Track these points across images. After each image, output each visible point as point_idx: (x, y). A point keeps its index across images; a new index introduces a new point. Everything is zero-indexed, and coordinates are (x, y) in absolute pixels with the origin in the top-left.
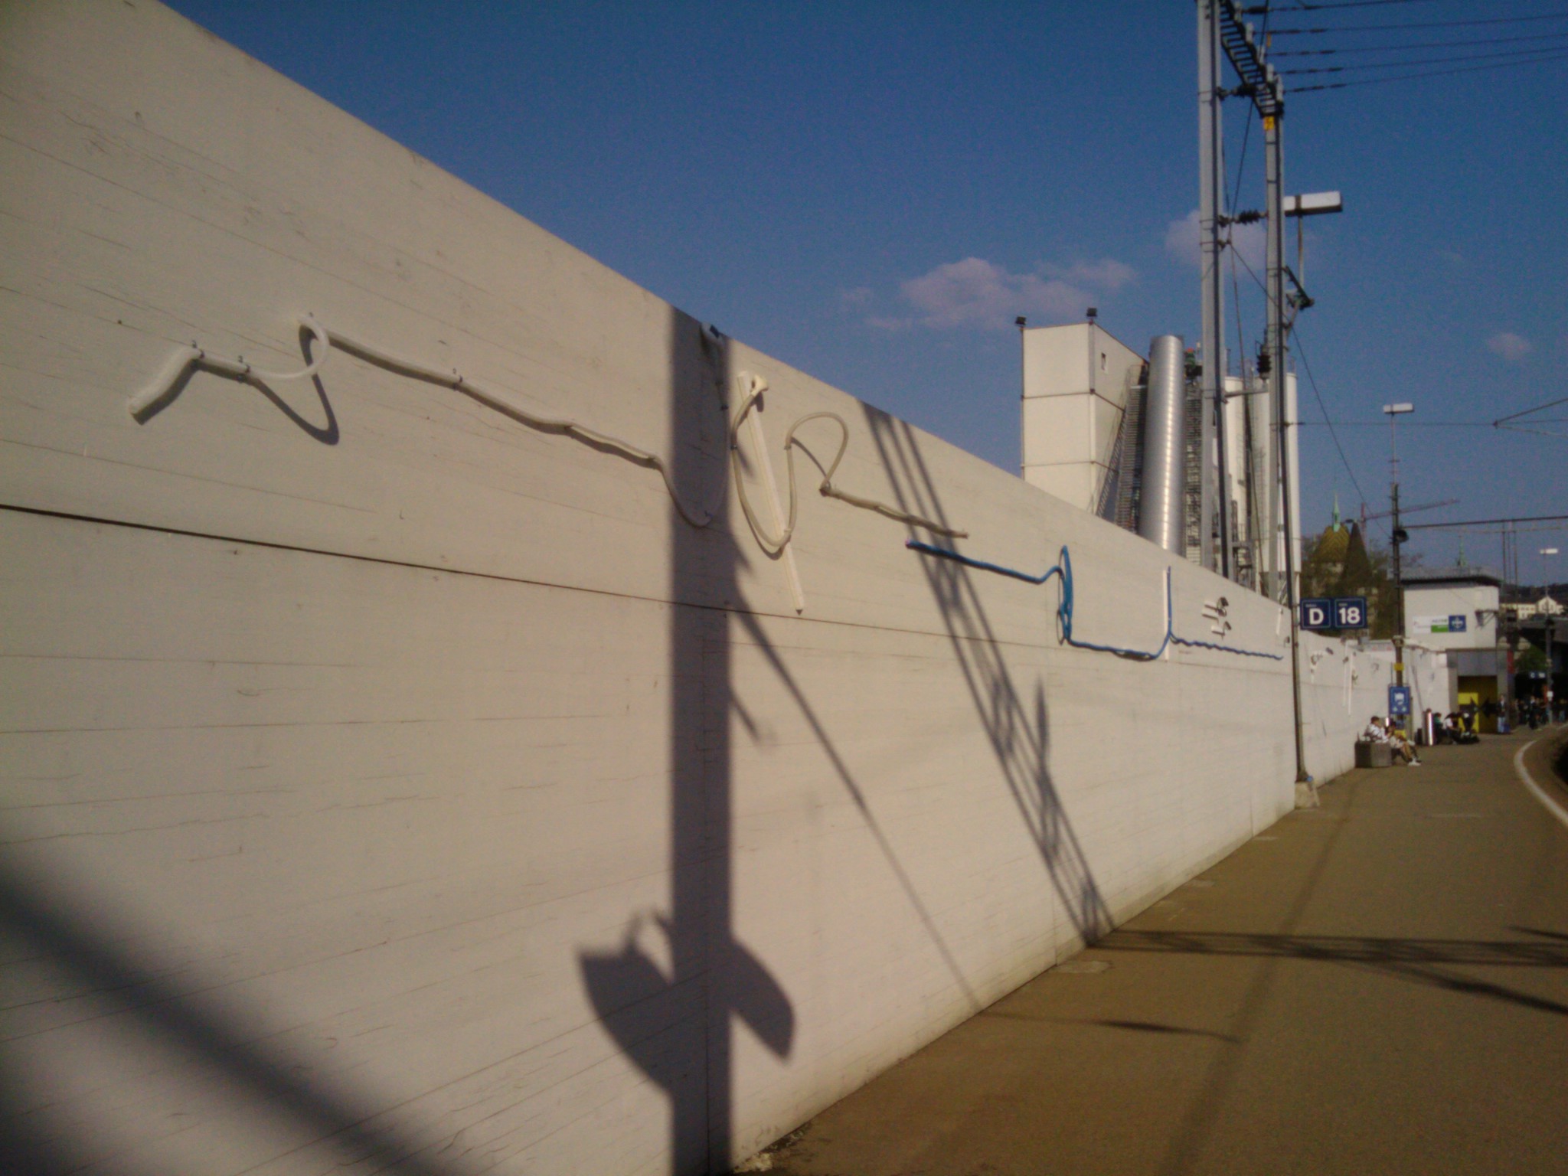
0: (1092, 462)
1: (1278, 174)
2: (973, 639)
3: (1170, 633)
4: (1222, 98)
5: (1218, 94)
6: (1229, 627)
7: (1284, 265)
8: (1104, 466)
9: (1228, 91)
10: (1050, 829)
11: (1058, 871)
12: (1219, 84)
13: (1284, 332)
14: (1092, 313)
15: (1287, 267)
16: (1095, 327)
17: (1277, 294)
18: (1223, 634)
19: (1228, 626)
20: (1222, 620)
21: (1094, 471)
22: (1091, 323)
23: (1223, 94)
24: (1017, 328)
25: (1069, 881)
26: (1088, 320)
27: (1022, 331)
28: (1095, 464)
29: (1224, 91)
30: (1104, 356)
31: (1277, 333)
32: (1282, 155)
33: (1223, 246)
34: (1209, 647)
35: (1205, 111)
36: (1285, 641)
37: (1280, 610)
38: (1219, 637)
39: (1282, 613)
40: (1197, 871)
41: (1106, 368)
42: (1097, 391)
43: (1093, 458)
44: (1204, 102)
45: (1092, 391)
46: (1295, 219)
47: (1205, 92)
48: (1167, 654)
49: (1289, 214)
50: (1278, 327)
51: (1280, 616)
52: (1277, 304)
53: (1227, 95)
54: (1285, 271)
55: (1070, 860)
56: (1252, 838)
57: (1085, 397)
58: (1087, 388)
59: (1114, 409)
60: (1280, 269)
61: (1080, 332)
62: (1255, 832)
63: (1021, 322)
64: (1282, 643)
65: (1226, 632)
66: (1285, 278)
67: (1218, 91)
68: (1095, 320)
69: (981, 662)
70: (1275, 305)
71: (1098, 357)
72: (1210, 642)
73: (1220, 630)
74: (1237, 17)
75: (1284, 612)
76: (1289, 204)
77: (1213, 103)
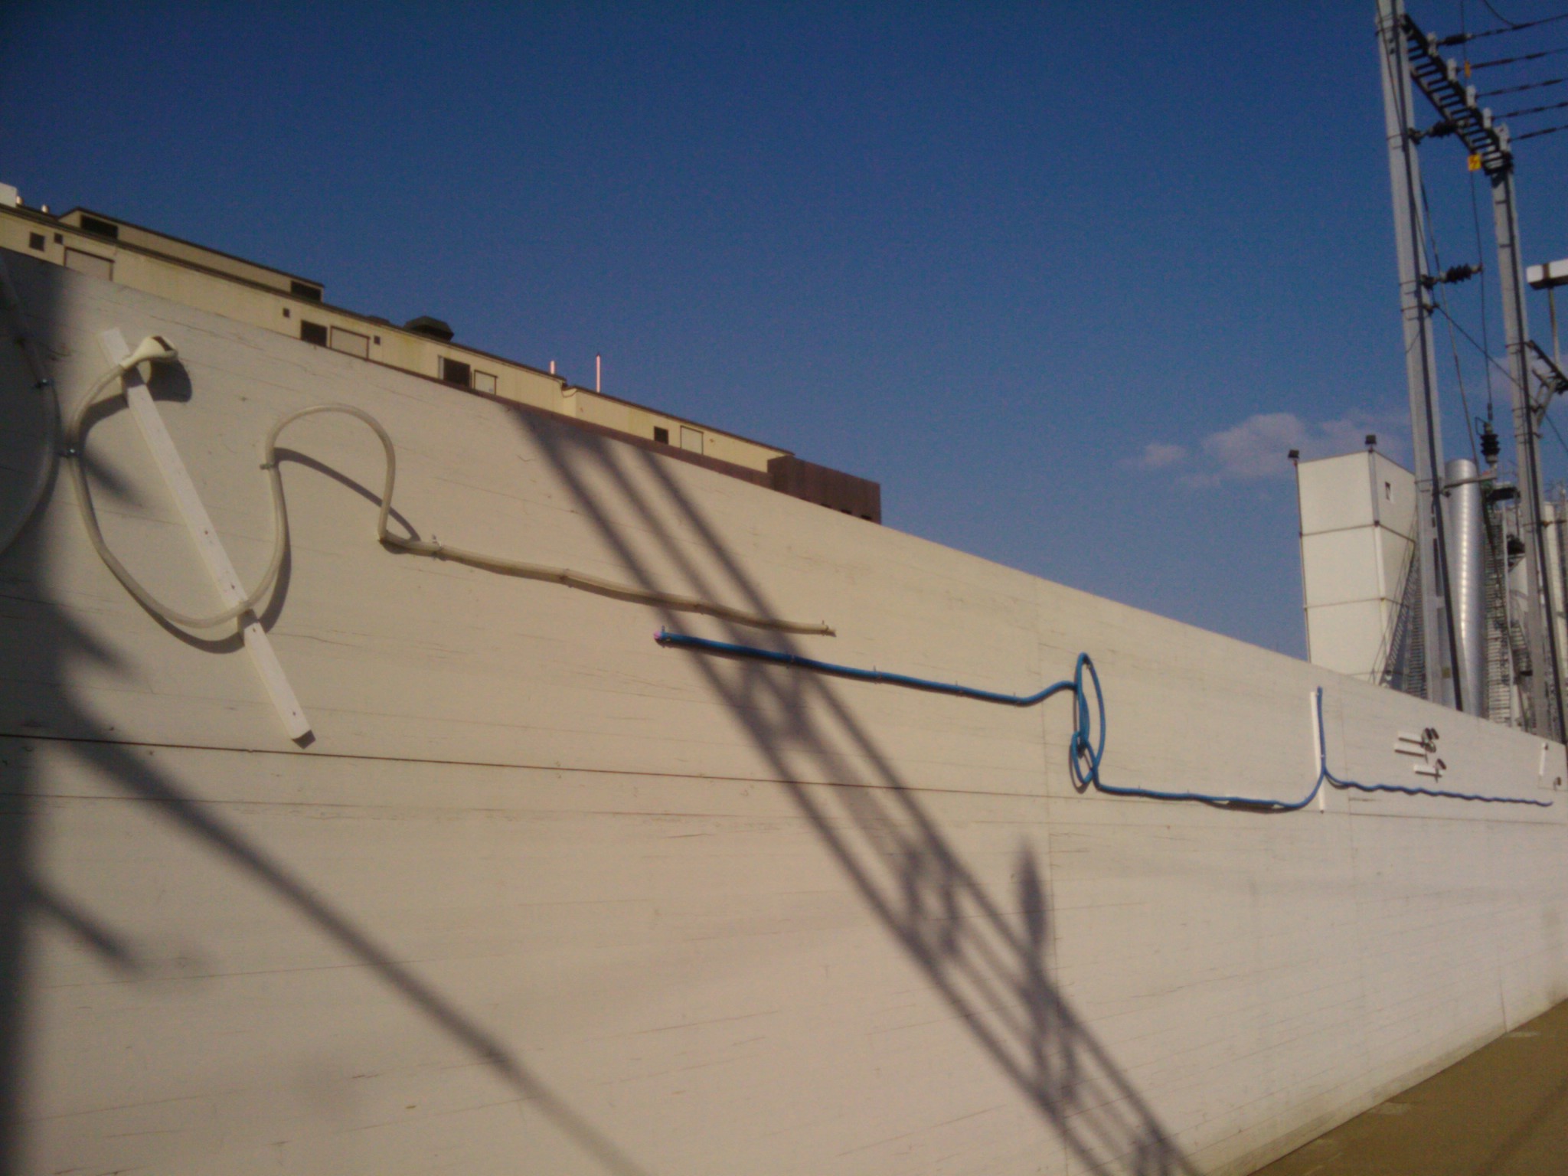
0: (1382, 599)
1: (1512, 237)
2: (845, 785)
3: (1325, 772)
4: (1417, 142)
5: (1410, 136)
6: (1443, 767)
7: (1527, 338)
8: (1397, 603)
9: (1422, 133)
10: (1056, 1062)
11: (1079, 1125)
12: (1411, 123)
13: (1534, 418)
14: (1371, 441)
15: (1531, 341)
16: (1376, 455)
17: (1521, 373)
18: (1437, 776)
19: (1441, 764)
20: (1431, 756)
21: (1384, 607)
22: (1371, 451)
23: (1417, 135)
24: (1291, 461)
25: (1104, 1136)
26: (1368, 447)
27: (1296, 465)
28: (1385, 602)
29: (1419, 132)
30: (1388, 485)
31: (1525, 418)
32: (1515, 215)
33: (1430, 312)
34: (1410, 792)
35: (1396, 159)
36: (1554, 784)
37: (1544, 745)
38: (1432, 779)
39: (1547, 748)
40: (1395, 1089)
41: (1392, 497)
42: (1382, 522)
43: (1383, 594)
44: (1395, 148)
45: (1377, 523)
46: (1544, 292)
47: (1394, 136)
48: (1321, 801)
49: (1536, 286)
50: (1525, 411)
51: (1544, 752)
52: (1522, 386)
53: (1422, 137)
54: (1529, 346)
55: (1106, 1104)
56: (1506, 1033)
57: (1369, 530)
58: (1370, 520)
59: (1405, 541)
60: (1522, 343)
61: (1360, 461)
62: (1510, 1026)
63: (1294, 455)
64: (1551, 785)
65: (1441, 772)
66: (1530, 354)
67: (1409, 133)
68: (1375, 447)
69: (871, 822)
70: (1521, 389)
71: (1382, 488)
72: (1411, 786)
73: (1433, 771)
74: (1432, 51)
75: (1550, 747)
76: (1534, 274)
77: (1405, 148)
